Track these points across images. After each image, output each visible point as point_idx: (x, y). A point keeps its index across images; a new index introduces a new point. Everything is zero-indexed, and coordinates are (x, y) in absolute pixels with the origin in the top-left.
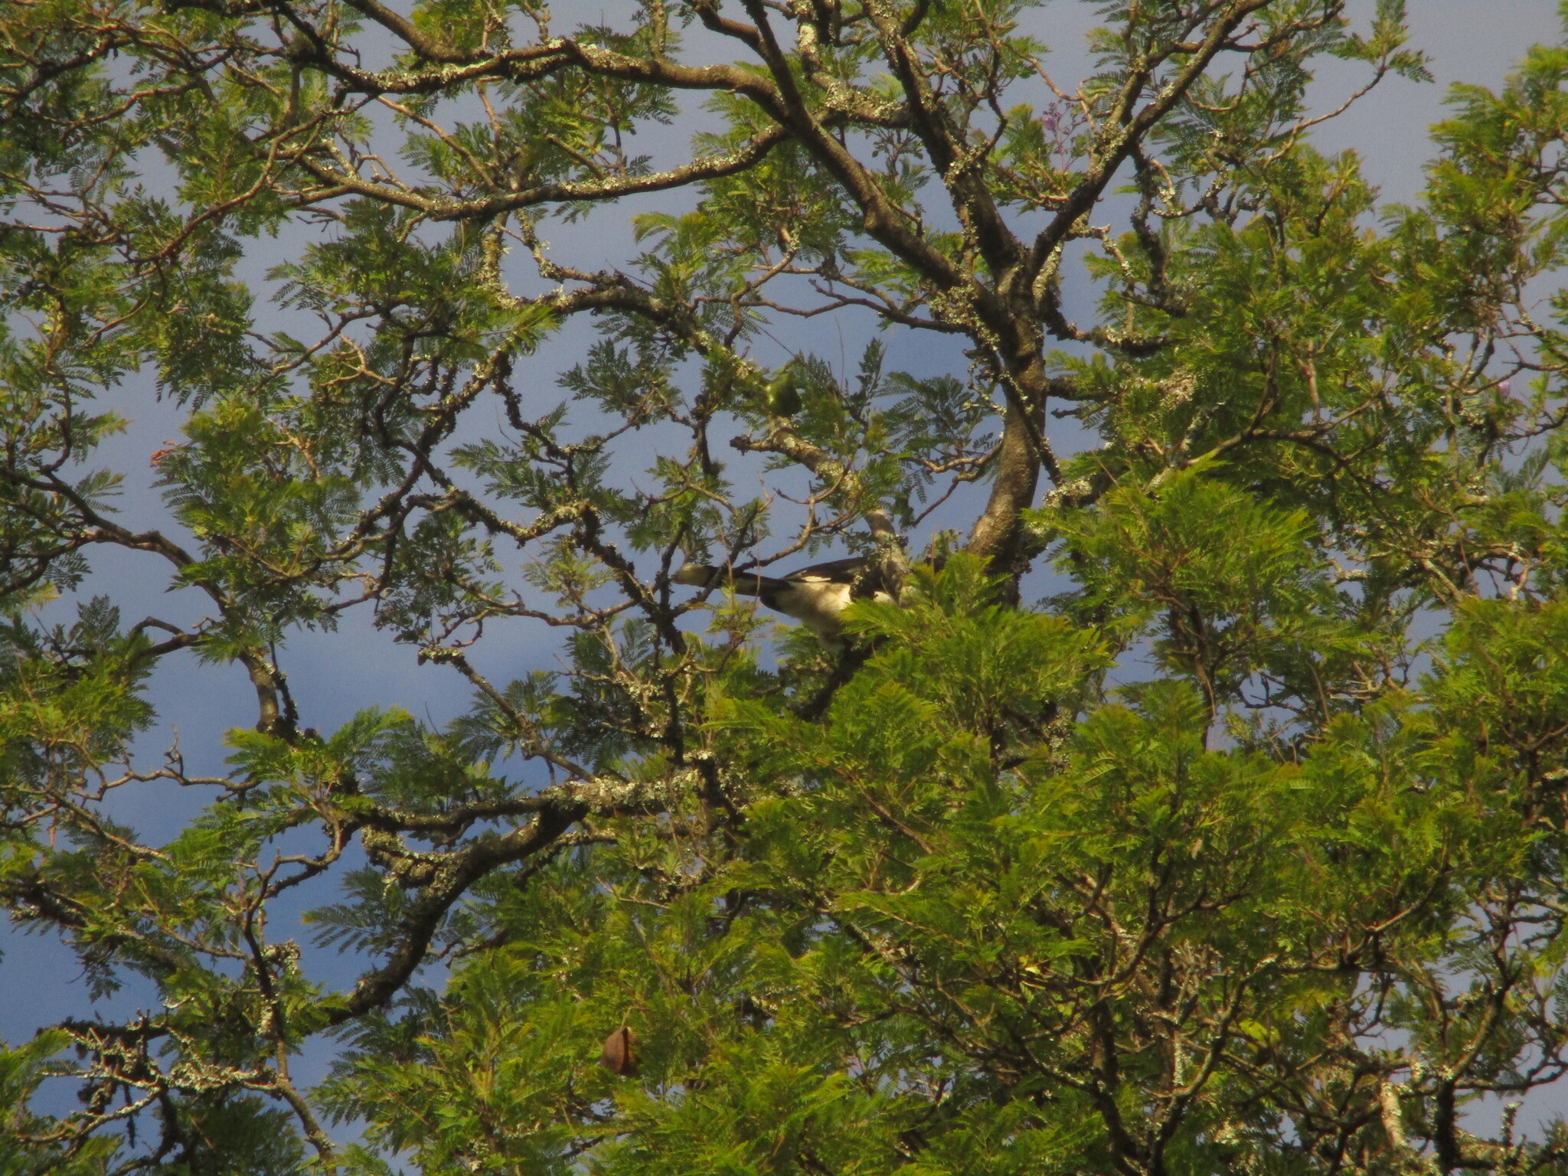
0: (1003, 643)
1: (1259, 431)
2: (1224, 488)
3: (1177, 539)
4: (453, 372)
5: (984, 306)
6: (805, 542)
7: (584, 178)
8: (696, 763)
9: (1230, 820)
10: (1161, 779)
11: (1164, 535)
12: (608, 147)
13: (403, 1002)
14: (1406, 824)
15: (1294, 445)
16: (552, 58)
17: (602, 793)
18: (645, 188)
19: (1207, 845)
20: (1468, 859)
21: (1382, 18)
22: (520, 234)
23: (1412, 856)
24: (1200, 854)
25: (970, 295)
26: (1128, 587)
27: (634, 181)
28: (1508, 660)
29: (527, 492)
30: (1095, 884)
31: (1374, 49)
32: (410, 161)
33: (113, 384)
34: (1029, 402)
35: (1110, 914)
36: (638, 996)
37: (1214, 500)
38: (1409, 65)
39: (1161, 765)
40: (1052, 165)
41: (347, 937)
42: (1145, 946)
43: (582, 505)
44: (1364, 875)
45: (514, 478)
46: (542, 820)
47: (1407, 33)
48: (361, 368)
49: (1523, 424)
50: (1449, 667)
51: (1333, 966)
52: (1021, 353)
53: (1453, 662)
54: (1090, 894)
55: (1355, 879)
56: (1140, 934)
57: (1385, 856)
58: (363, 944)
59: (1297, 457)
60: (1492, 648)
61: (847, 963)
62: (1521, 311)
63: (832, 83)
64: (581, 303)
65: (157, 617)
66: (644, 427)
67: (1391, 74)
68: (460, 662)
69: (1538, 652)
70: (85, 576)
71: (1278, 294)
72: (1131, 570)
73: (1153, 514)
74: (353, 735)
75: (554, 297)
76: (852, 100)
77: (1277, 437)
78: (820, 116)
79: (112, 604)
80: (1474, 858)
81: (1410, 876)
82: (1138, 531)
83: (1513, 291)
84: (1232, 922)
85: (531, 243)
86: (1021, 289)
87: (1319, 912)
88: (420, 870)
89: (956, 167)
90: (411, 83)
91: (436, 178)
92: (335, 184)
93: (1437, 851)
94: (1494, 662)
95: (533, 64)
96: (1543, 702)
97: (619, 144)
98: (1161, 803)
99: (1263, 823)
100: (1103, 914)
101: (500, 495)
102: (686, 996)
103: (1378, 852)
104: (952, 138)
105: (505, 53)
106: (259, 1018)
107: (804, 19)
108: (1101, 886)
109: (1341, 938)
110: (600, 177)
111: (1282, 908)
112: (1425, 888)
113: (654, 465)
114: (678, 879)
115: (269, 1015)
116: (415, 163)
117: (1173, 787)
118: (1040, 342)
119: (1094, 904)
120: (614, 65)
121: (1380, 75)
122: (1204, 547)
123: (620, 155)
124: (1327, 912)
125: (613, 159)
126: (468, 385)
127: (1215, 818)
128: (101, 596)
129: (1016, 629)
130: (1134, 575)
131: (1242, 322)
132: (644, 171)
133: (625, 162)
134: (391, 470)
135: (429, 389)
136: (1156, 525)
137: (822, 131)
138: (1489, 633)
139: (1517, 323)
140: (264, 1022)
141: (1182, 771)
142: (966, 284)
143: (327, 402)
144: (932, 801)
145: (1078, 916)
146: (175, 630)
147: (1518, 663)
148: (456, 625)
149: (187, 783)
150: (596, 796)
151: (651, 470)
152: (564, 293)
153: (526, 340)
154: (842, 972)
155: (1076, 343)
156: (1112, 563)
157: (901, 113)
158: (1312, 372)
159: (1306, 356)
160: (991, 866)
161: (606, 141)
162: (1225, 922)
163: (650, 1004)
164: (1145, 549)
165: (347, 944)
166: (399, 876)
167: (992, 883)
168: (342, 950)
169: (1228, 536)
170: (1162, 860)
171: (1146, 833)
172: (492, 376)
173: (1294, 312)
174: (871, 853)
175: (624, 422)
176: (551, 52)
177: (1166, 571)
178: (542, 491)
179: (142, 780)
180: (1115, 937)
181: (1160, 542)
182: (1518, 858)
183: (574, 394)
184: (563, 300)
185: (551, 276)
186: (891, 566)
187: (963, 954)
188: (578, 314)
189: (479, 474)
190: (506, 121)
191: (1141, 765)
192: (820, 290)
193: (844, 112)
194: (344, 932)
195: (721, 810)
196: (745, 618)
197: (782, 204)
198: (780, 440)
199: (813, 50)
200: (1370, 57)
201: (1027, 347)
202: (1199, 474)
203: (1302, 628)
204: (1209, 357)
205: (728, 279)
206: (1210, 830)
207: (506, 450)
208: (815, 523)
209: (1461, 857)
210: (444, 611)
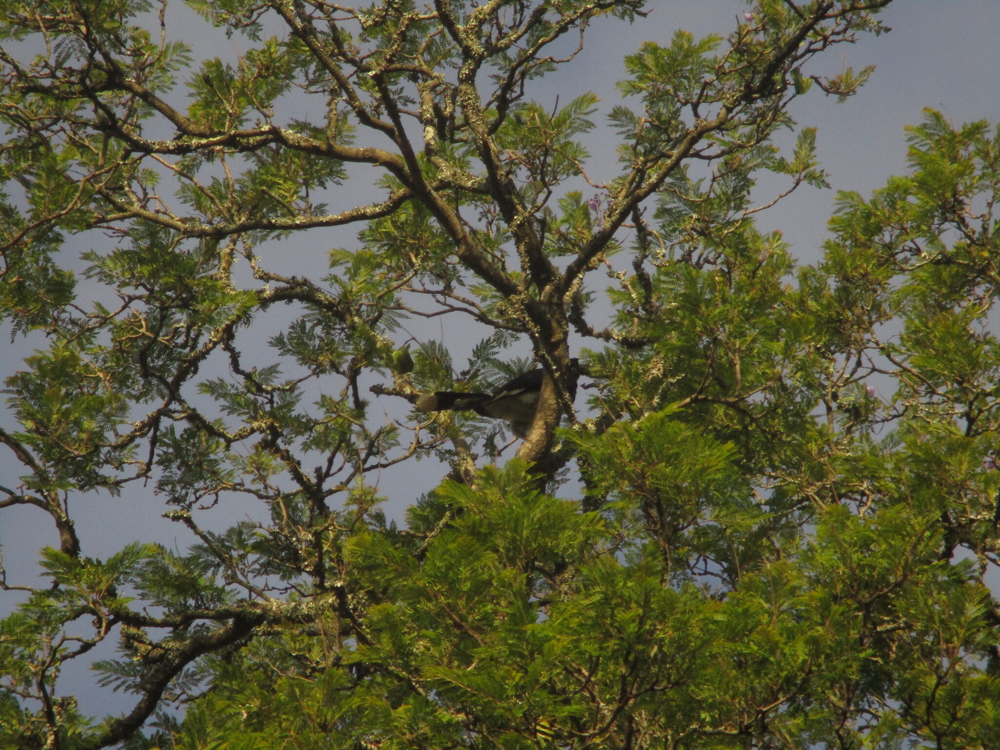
0: (538, 516)
1: (702, 397)
2: (683, 426)
3: (651, 456)
4: (198, 336)
5: (531, 308)
6: (413, 453)
7: (283, 215)
8: (333, 588)
9: (676, 635)
10: (633, 605)
11: (642, 453)
12: (302, 198)
13: (154, 724)
14: (786, 644)
15: (725, 406)
16: (263, 137)
17: (274, 608)
18: (322, 224)
19: (660, 649)
20: (823, 667)
21: (801, 147)
22: (243, 251)
23: (789, 664)
24: (656, 655)
25: (523, 301)
26: (618, 485)
27: (315, 219)
28: (855, 545)
29: (246, 413)
30: (587, 674)
31: (794, 167)
32: (182, 200)
34: (557, 370)
35: (596, 694)
36: (292, 733)
37: (675, 432)
38: (815, 178)
39: (635, 597)
41: (118, 682)
42: (617, 713)
43: (269, 422)
44: (757, 674)
45: (238, 404)
47: (815, 160)
48: (143, 330)
49: (880, 414)
50: (817, 547)
51: (735, 732)
52: (553, 340)
53: (820, 544)
54: (583, 680)
55: (752, 677)
56: (614, 706)
57: (772, 663)
58: (128, 688)
59: (726, 415)
60: (846, 536)
61: (427, 714)
62: (872, 334)
63: (443, 164)
64: (280, 295)
66: (322, 376)
67: (804, 184)
68: (188, 521)
69: (873, 541)
71: (717, 311)
72: (622, 474)
73: (637, 439)
74: (121, 561)
75: (262, 291)
76: (454, 175)
77: (713, 401)
78: (434, 184)
80: (827, 667)
81: (786, 676)
82: (627, 449)
84: (673, 700)
85: (249, 256)
86: (555, 300)
87: (727, 697)
88: (156, 653)
89: (518, 219)
90: (171, 148)
91: (198, 212)
92: (126, 211)
93: (805, 661)
94: (846, 545)
95: (251, 140)
96: (875, 574)
97: (307, 195)
98: (633, 621)
99: (697, 638)
100: (591, 693)
101: (229, 413)
102: (323, 734)
103: (767, 660)
104: (516, 201)
105: (233, 132)
106: (46, 740)
107: (428, 122)
108: (591, 675)
109: (741, 713)
110: (294, 216)
111: (705, 693)
112: (795, 685)
113: (319, 400)
114: (317, 663)
115: (52, 737)
116: (185, 202)
117: (641, 611)
118: (566, 334)
119: (585, 685)
120: (303, 144)
121: (797, 184)
122: (668, 462)
123: (307, 202)
124: (733, 697)
125: (303, 205)
126: (206, 345)
127: (666, 633)
129: (547, 507)
130: (622, 478)
131: (695, 326)
132: (323, 213)
133: (310, 207)
135: (184, 346)
136: (638, 446)
137: (433, 192)
138: (844, 526)
140: (49, 742)
141: (647, 601)
142: (520, 293)
143: (122, 351)
144: (486, 613)
145: (576, 693)
146: (11, 493)
147: (861, 547)
148: (201, 496)
149: (7, 588)
150: (270, 609)
151: (316, 403)
152: (269, 289)
153: (244, 316)
154: (424, 720)
156: (609, 469)
157: (485, 185)
158: (737, 361)
159: (734, 352)
160: (522, 656)
161: (301, 194)
162: (669, 700)
163: (299, 737)
164: (630, 461)
165: (118, 687)
166: (142, 656)
167: (522, 667)
168: (115, 690)
169: (682, 456)
170: (631, 658)
171: (622, 639)
172: (222, 340)
173: (727, 323)
174: (446, 645)
175: (310, 372)
176: (262, 133)
177: (642, 475)
178: (255, 413)
180: (599, 709)
181: (640, 457)
182: (855, 666)
183: (279, 352)
184: (268, 293)
185: (261, 278)
186: (467, 471)
187: (502, 711)
188: (278, 303)
189: (216, 399)
190: (246, 178)
191: (621, 597)
193: (449, 182)
194: (117, 679)
195: (348, 620)
196: (369, 498)
197: (413, 239)
198: (401, 387)
199: (432, 142)
200: (791, 172)
201: (558, 336)
202: (667, 416)
203: (726, 516)
204: (673, 348)
206: (662, 640)
207: (233, 386)
208: (418, 442)
209: (819, 666)
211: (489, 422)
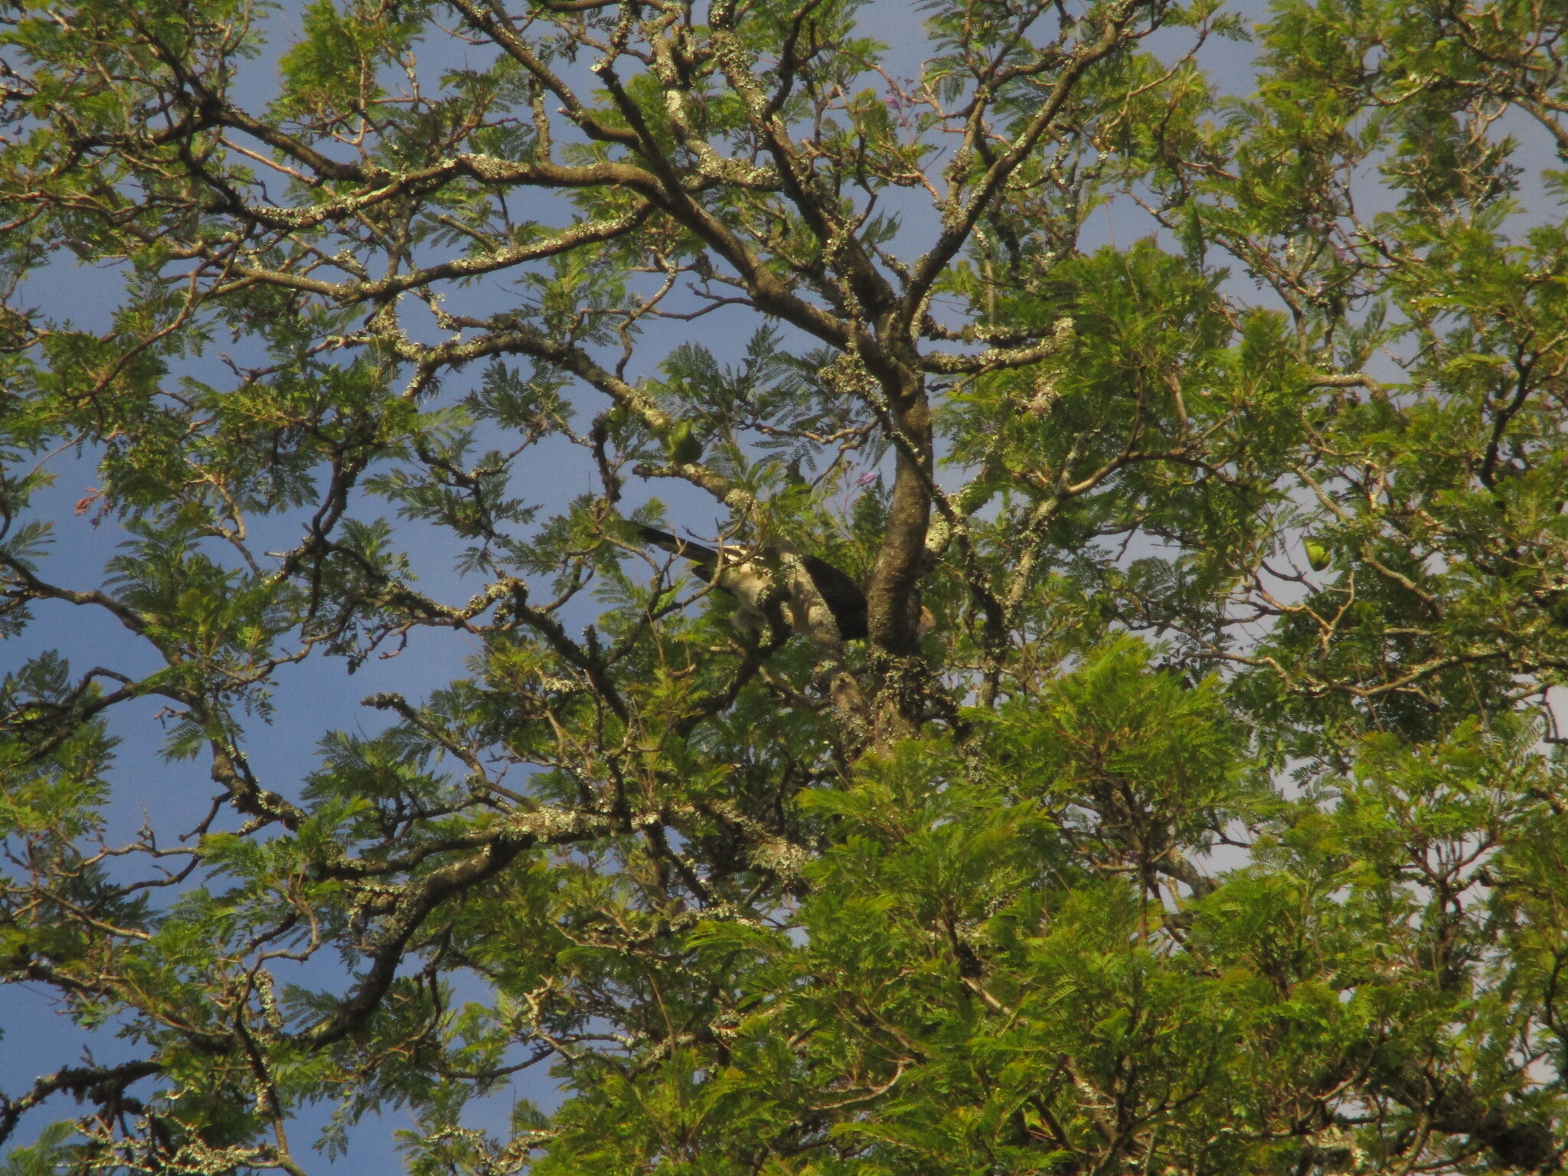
1: (1135, 454)
3: (1104, 723)
7: (477, 252)
10: (1120, 994)
11: (1091, 717)
17: (547, 822)
18: (535, 256)
27: (524, 250)
29: (437, 512)
31: (1195, 14)
33: (40, 451)
34: (919, 454)
38: (1229, 27)
40: (900, 141)
45: (424, 501)
46: (492, 850)
51: (1286, 1131)
52: (905, 394)
62: (1356, 223)
63: (703, 149)
64: (480, 350)
65: (104, 666)
66: (541, 440)
67: (1213, 37)
68: (401, 706)
70: (28, 622)
73: (1080, 702)
75: (453, 346)
76: (725, 167)
77: (1151, 458)
78: (696, 181)
79: (61, 657)
81: (1349, 1048)
83: (1346, 204)
85: (426, 297)
86: (900, 333)
88: (380, 902)
89: (832, 242)
92: (242, 275)
97: (505, 210)
101: (412, 517)
105: (404, 177)
107: (669, 82)
110: (492, 250)
120: (505, 173)
121: (1203, 39)
123: (506, 221)
125: (501, 226)
128: (49, 650)
132: (533, 239)
133: (513, 229)
134: (303, 492)
136: (1083, 710)
139: (1353, 235)
146: (124, 679)
148: (380, 638)
149: (159, 855)
150: (543, 825)
153: (429, 382)
155: (947, 343)
157: (772, 178)
158: (1177, 387)
166: (362, 907)
175: (523, 439)
176: (445, 171)
177: (1097, 753)
178: (451, 509)
179: (116, 854)
181: (1088, 724)
183: (473, 416)
184: (463, 347)
185: (449, 326)
189: (390, 499)
191: (1100, 985)
192: (697, 293)
193: (719, 179)
198: (680, 467)
199: (681, 115)
200: (1191, 23)
201: (910, 387)
205: (608, 288)
206: (1168, 1037)
207: (414, 477)
210: (369, 624)
211: (788, 444)
